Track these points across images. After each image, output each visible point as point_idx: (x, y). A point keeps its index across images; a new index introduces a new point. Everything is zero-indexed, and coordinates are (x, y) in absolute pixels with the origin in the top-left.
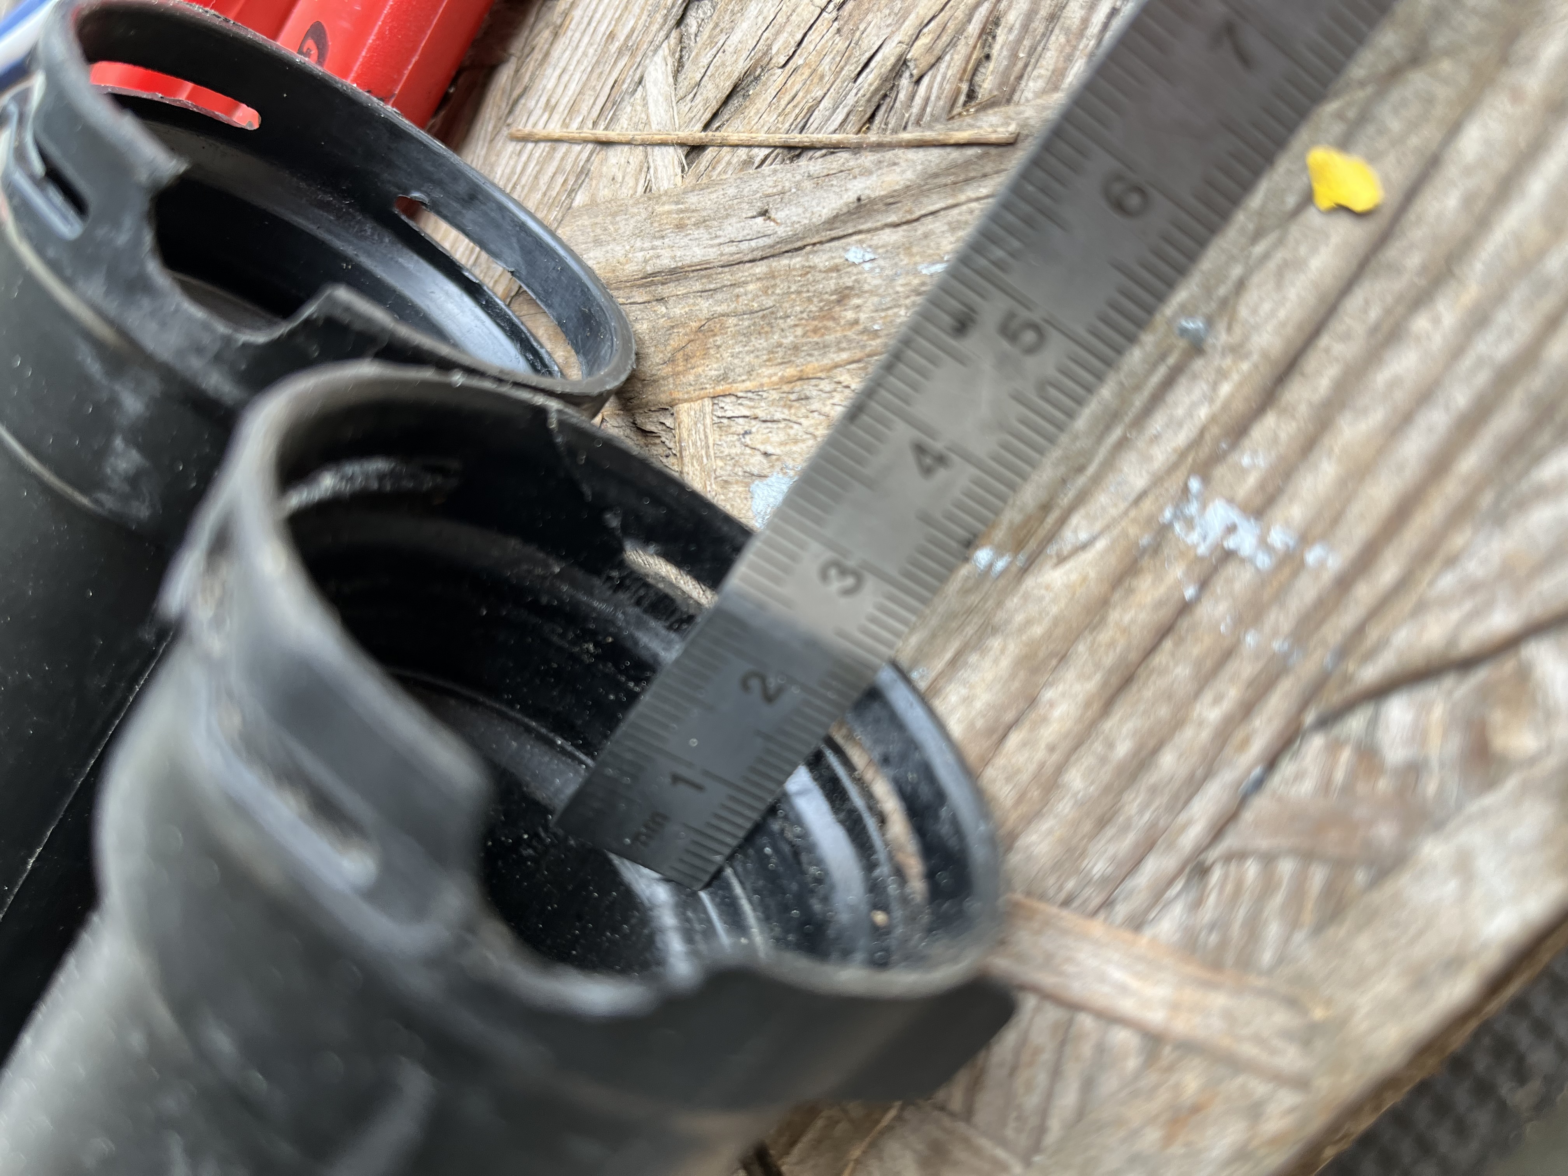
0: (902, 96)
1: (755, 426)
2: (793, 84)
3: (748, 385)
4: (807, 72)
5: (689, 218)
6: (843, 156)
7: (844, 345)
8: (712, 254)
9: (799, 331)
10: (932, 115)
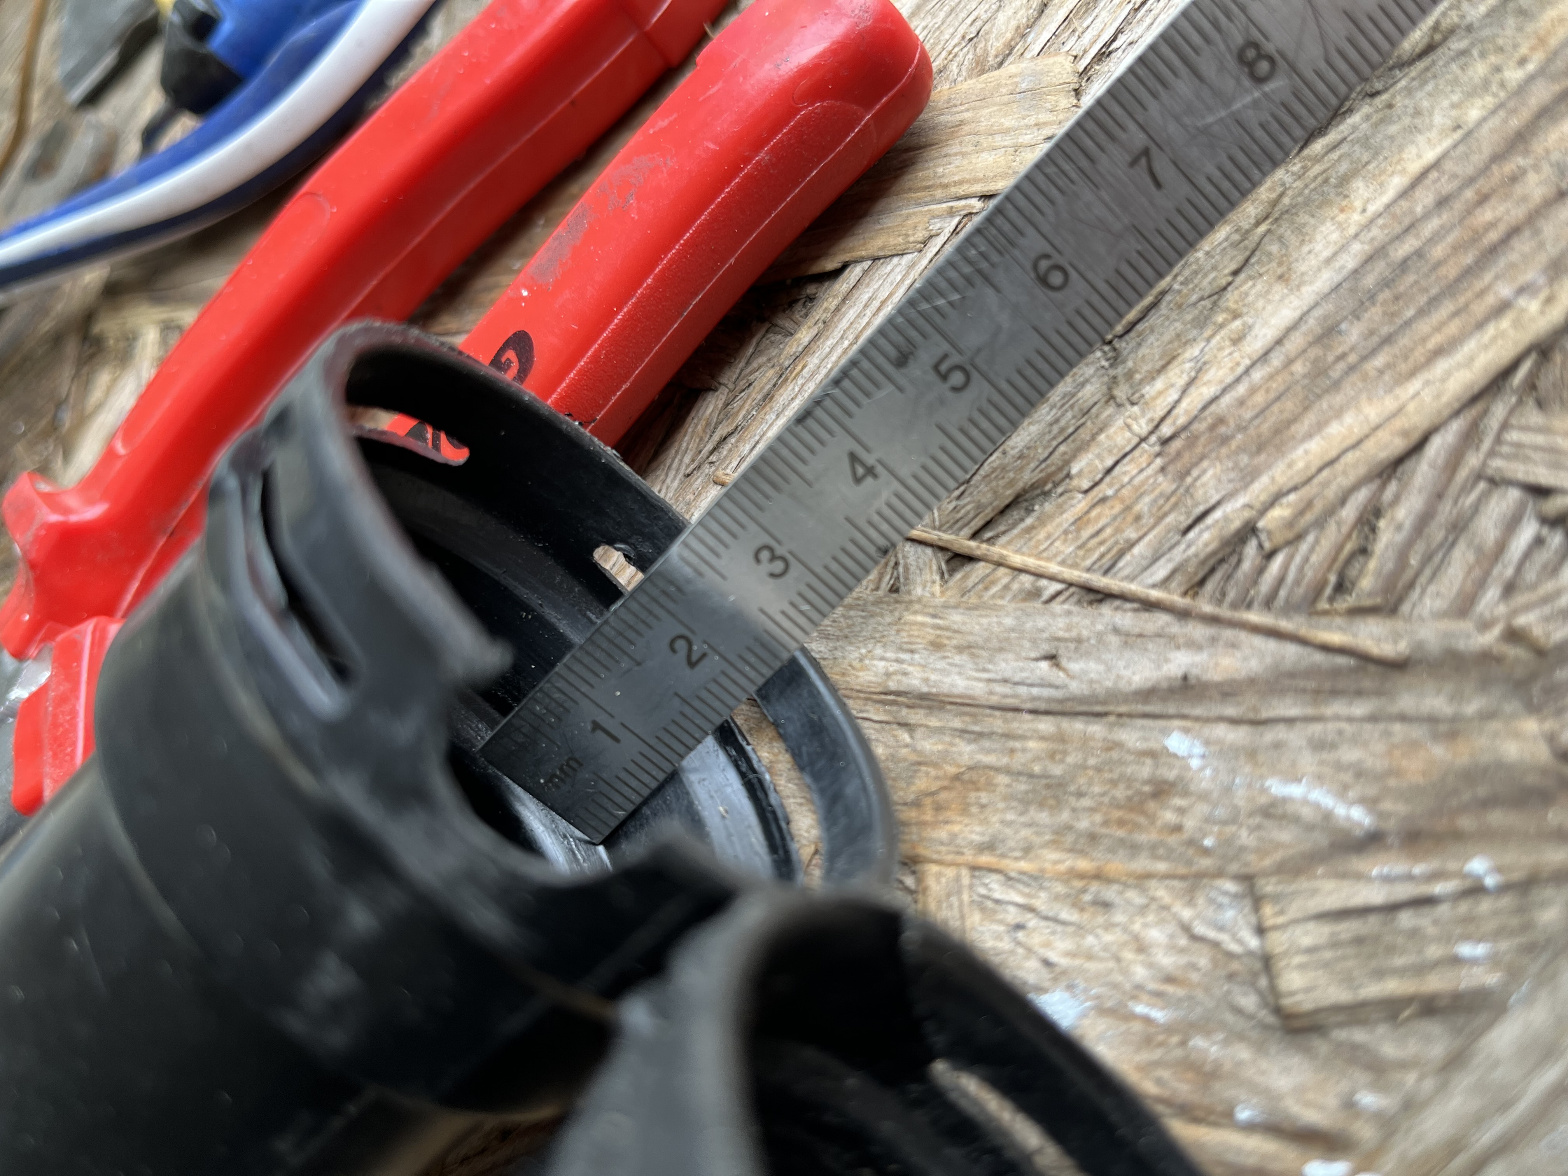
0: (1247, 566)
1: (1032, 922)
2: (1099, 517)
3: (1023, 865)
4: (1118, 507)
5: (949, 638)
6: (1162, 619)
7: (1161, 851)
8: (978, 689)
9: (1098, 818)
10: (1287, 601)
